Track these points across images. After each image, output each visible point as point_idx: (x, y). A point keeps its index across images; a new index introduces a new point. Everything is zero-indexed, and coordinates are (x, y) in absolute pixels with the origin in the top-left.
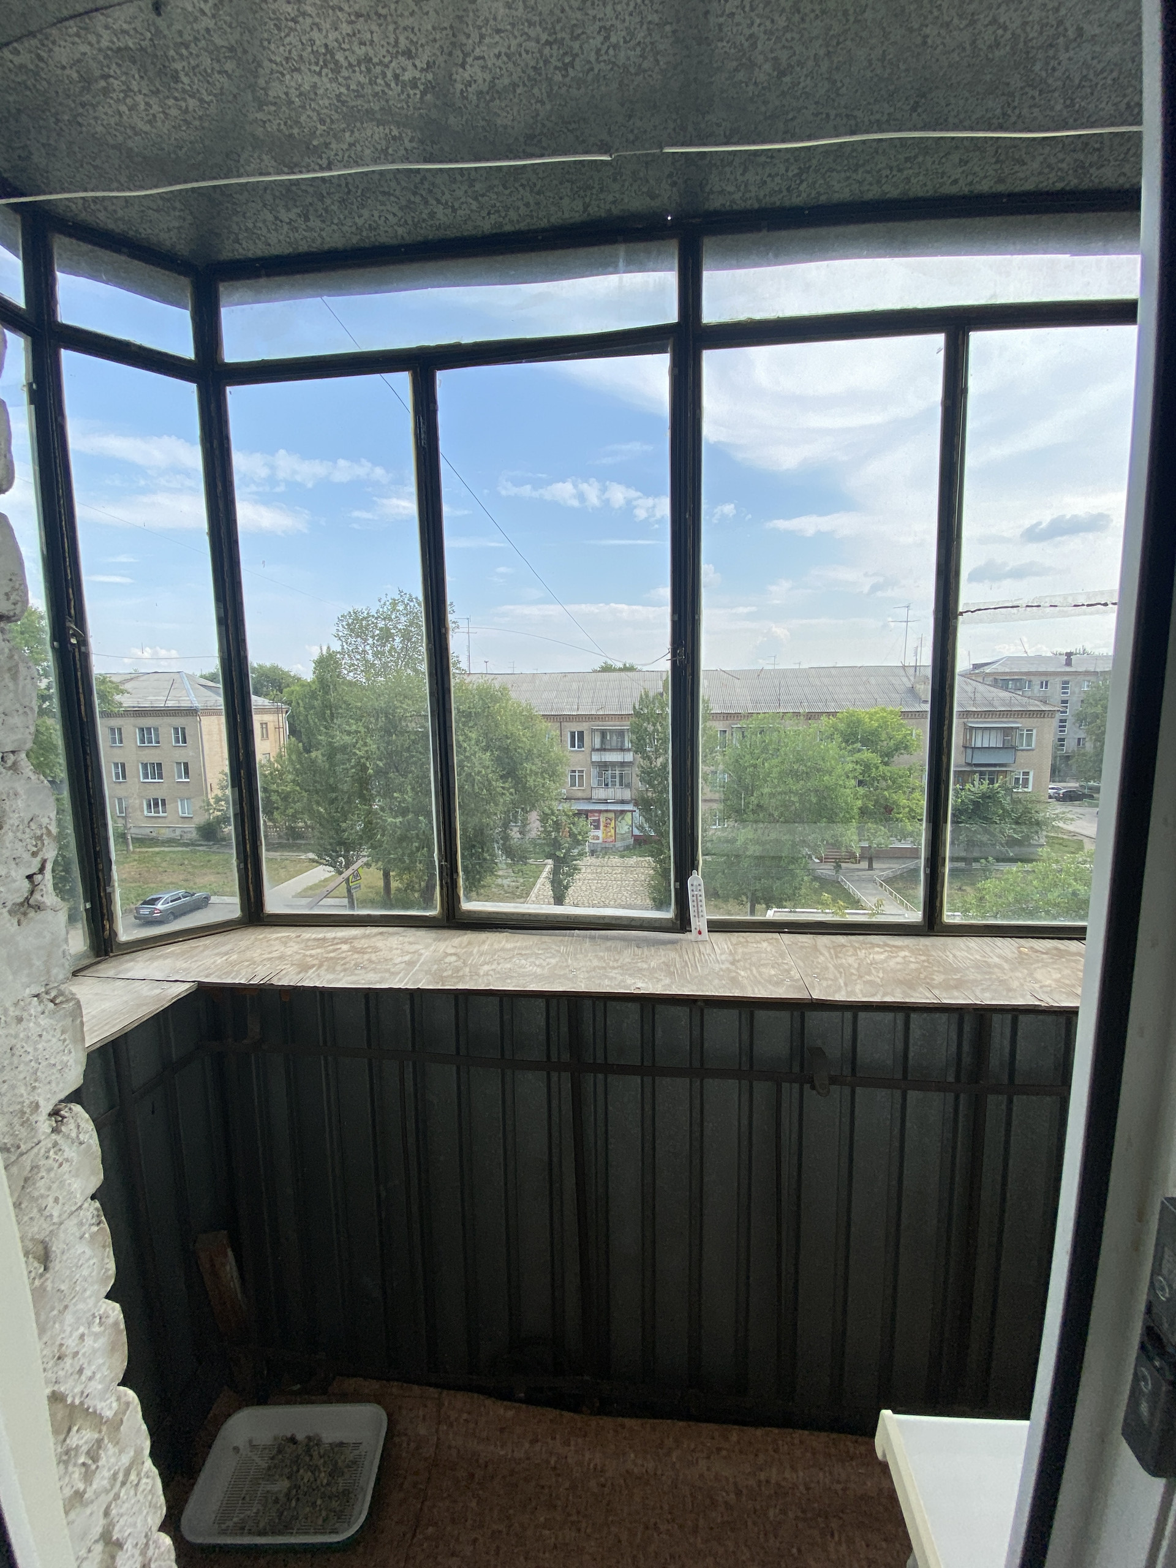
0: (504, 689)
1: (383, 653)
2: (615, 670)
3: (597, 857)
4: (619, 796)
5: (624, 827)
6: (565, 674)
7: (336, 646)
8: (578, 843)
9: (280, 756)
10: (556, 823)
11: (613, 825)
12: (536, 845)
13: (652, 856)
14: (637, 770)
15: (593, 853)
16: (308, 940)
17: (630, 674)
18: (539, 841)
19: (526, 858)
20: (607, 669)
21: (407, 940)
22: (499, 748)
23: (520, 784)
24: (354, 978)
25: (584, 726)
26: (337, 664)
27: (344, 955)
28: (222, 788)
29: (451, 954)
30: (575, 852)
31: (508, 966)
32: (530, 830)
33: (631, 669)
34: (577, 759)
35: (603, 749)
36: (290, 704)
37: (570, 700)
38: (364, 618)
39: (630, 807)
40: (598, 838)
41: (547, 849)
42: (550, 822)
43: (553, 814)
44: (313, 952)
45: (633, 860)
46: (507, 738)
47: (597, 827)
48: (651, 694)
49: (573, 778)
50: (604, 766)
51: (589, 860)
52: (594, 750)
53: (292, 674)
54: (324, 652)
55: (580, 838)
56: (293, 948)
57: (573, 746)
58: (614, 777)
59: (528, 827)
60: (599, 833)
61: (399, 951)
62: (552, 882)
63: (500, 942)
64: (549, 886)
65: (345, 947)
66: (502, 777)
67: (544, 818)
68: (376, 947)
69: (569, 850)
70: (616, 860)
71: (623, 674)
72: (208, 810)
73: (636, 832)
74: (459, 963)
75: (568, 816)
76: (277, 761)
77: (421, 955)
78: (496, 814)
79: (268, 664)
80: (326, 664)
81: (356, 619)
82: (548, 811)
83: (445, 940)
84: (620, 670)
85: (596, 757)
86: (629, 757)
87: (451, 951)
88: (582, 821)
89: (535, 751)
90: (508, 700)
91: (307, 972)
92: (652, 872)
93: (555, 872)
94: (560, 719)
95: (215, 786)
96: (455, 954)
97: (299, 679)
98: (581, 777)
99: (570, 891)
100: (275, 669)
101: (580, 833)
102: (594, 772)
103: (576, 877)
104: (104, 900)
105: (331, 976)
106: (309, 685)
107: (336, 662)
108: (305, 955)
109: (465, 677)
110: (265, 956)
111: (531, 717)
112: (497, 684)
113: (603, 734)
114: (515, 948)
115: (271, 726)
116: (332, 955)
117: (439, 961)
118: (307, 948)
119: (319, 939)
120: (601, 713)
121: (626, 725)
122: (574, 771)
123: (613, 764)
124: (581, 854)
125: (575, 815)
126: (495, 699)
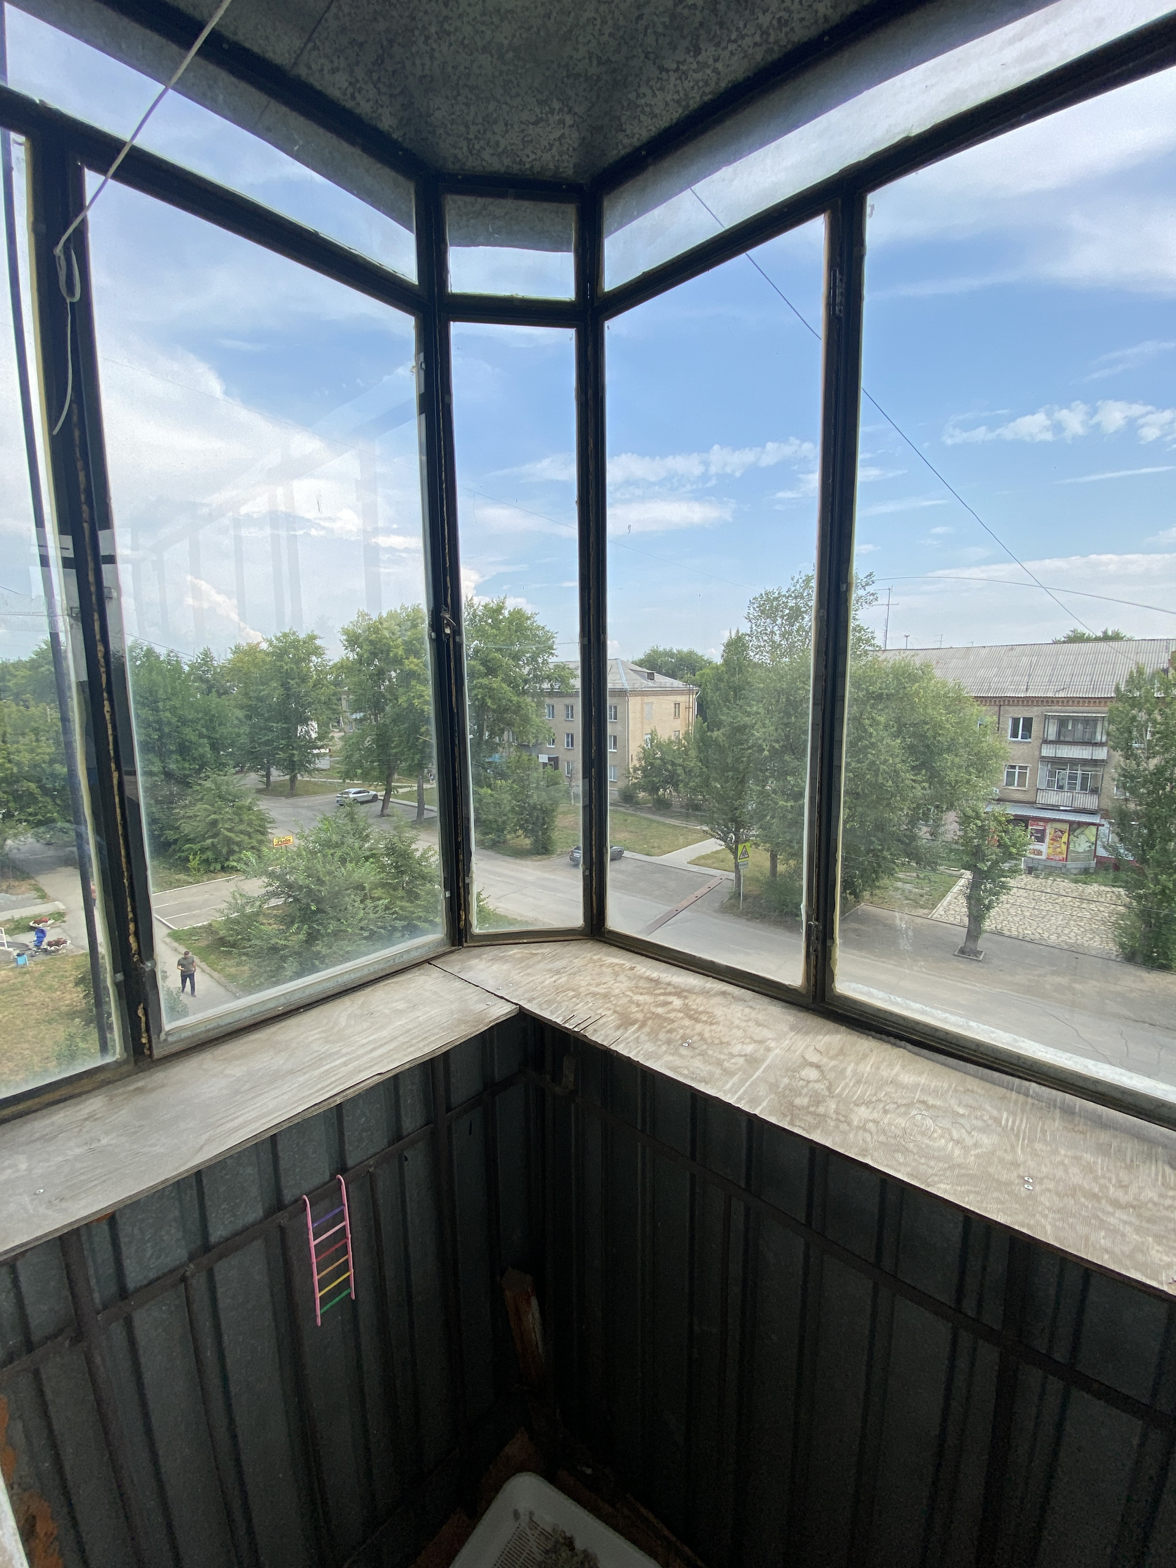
0: (926, 668)
1: (790, 634)
2: (1089, 640)
3: (1037, 877)
4: (1078, 804)
5: (1082, 844)
6: (1012, 647)
7: (745, 628)
8: (1011, 856)
9: (687, 733)
10: (982, 828)
11: (1065, 838)
12: (951, 850)
13: (1126, 888)
14: (1112, 772)
15: (1030, 870)
16: (641, 977)
17: (1115, 644)
18: (954, 846)
19: (936, 863)
20: (1076, 638)
21: (754, 1015)
22: (914, 735)
23: (935, 777)
24: (678, 1062)
25: (1033, 712)
26: (745, 647)
27: (672, 1015)
28: (639, 760)
29: (812, 1065)
30: (1006, 866)
31: (901, 1122)
32: (943, 833)
33: (1116, 637)
34: (1017, 751)
35: (1058, 742)
36: (700, 686)
37: (1017, 678)
38: (776, 599)
39: (1096, 819)
40: (1040, 853)
41: (966, 858)
42: (972, 826)
43: (978, 817)
44: (641, 998)
45: (1093, 889)
46: (927, 724)
47: (1041, 839)
48: (1148, 671)
49: (1010, 775)
50: (1058, 763)
51: (1025, 879)
52: (1046, 742)
53: (706, 658)
54: (733, 636)
55: (1014, 851)
56: (621, 986)
57: (1015, 734)
58: (1073, 777)
59: (942, 829)
60: (1043, 847)
61: (740, 1033)
62: (969, 898)
63: (891, 1065)
64: (963, 901)
65: (677, 1002)
66: (913, 768)
67: (965, 820)
68: (710, 1015)
69: (995, 863)
70: (1064, 885)
71: (1103, 646)
72: (628, 777)
73: (1101, 852)
74: (820, 1087)
75: (1000, 823)
76: (684, 738)
77: (768, 1049)
78: (901, 809)
79: (685, 650)
80: (736, 646)
81: (768, 599)
82: (970, 813)
83: (807, 1033)
84: (1097, 639)
85: (1048, 751)
86: (1101, 754)
87: (814, 1058)
88: (1018, 831)
89: (961, 740)
90: (930, 679)
91: (626, 1029)
92: (1121, 909)
93: (974, 885)
94: (1001, 702)
95: (635, 758)
96: (818, 1067)
97: (710, 663)
98: (1022, 776)
99: (993, 912)
100: (691, 653)
101: (1014, 846)
102: (1043, 771)
103: (1003, 898)
104: (462, 891)
105: (649, 1047)
106: (717, 668)
107: (743, 645)
108: (631, 1001)
109: (879, 654)
110: (593, 989)
111: (959, 699)
112: (918, 662)
113: (1062, 722)
114: (916, 1086)
115: (682, 707)
116: (660, 1010)
117: (792, 1071)
118: (637, 989)
119: (651, 980)
120: (1062, 694)
121: (1102, 711)
122: (1014, 767)
123: (1074, 762)
124: (1014, 871)
125: (1009, 821)
126: (913, 678)
